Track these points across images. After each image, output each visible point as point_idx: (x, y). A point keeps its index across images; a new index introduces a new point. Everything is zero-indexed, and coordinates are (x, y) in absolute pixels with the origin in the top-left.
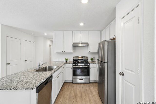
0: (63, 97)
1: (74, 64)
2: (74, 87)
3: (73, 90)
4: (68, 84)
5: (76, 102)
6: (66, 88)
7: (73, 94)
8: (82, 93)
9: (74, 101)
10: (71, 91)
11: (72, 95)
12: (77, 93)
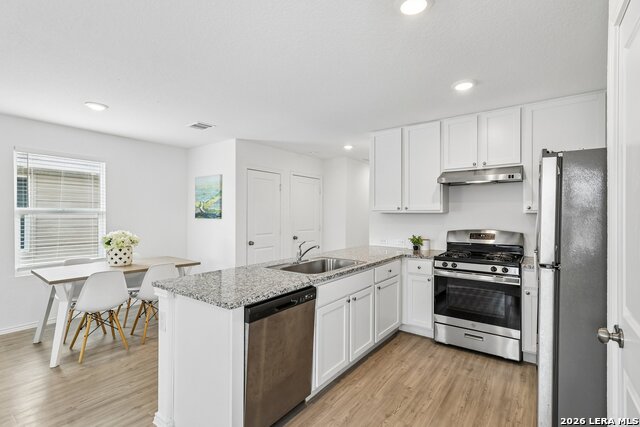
0: (373, 378)
1: (439, 264)
2: (432, 360)
3: (420, 366)
4: (414, 341)
5: (409, 410)
6: (397, 352)
7: (413, 380)
8: (455, 390)
9: (404, 407)
10: (411, 368)
11: (406, 384)
12: (433, 385)
